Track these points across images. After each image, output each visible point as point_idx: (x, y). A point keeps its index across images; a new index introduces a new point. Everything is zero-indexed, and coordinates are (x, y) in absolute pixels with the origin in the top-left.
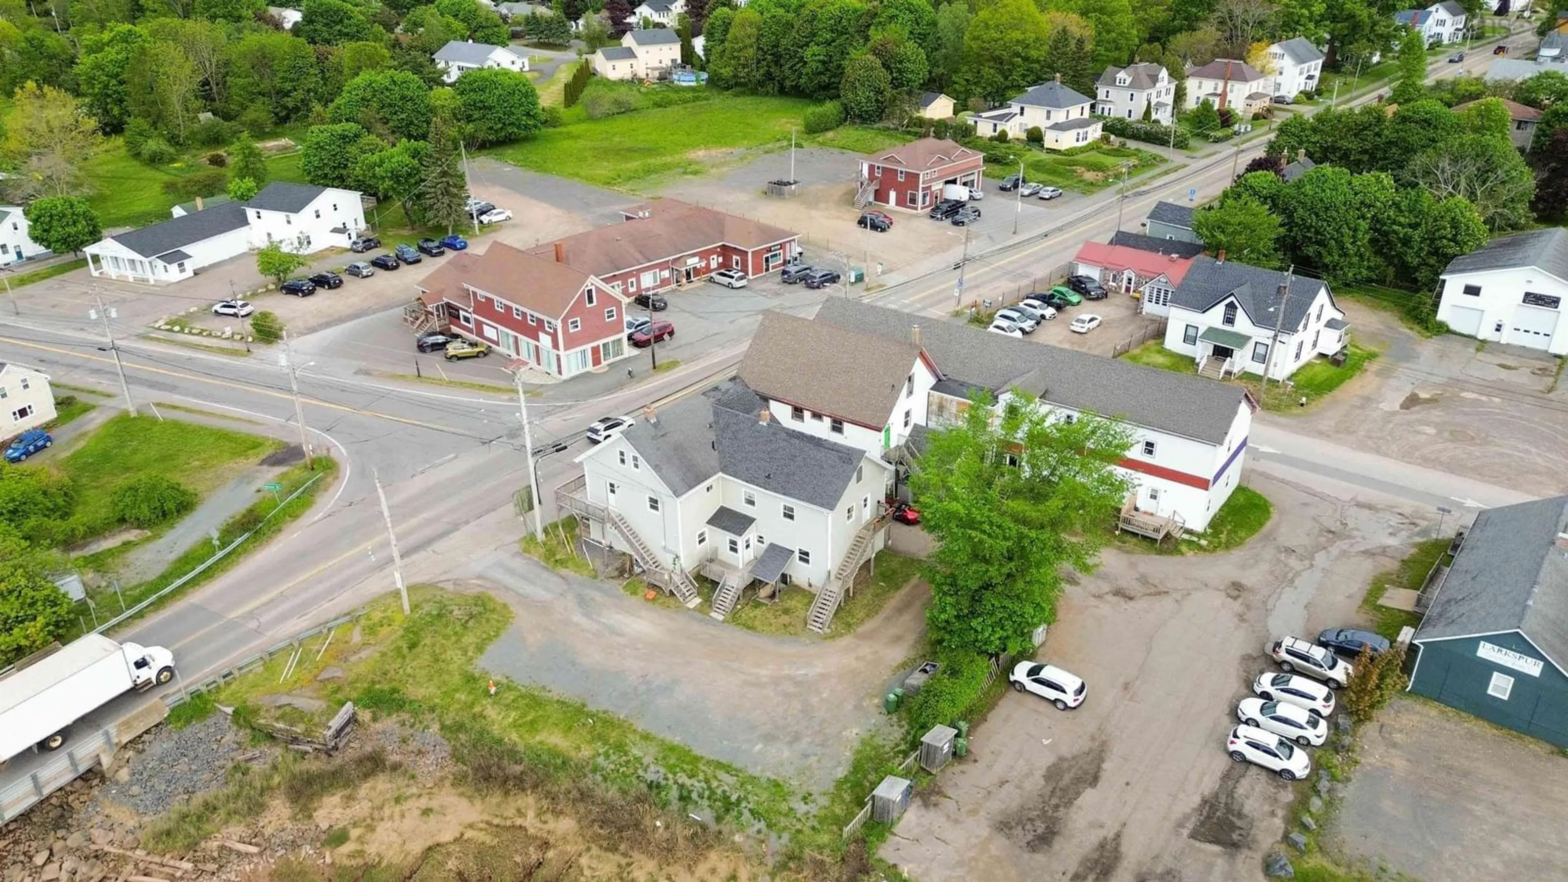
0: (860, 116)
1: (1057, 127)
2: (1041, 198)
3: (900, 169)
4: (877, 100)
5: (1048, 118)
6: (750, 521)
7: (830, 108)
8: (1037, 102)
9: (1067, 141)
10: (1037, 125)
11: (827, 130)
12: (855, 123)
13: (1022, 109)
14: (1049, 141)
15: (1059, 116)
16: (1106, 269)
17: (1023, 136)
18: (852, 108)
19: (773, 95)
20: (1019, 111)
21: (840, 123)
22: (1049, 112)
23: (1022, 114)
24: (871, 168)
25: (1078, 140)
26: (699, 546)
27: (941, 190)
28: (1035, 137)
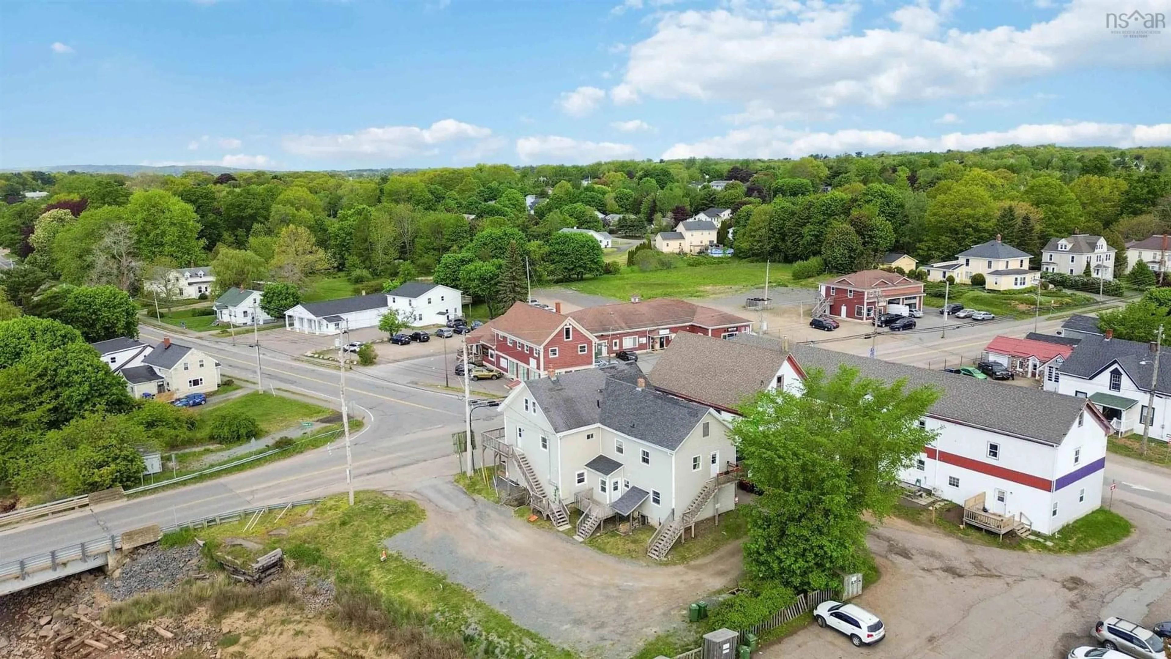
0: (836, 268)
1: (997, 273)
2: (974, 319)
3: (849, 289)
4: (850, 257)
5: (990, 266)
6: (618, 465)
7: (814, 261)
8: (980, 255)
9: (1006, 284)
10: (980, 272)
11: (809, 277)
12: (831, 272)
13: (968, 261)
14: (990, 283)
15: (1000, 265)
16: (1013, 356)
17: (969, 282)
18: (830, 262)
19: (779, 262)
20: (965, 262)
21: (820, 273)
22: (990, 262)
23: (967, 264)
24: (828, 289)
25: (1016, 284)
26: (577, 485)
27: (885, 307)
28: (978, 281)
